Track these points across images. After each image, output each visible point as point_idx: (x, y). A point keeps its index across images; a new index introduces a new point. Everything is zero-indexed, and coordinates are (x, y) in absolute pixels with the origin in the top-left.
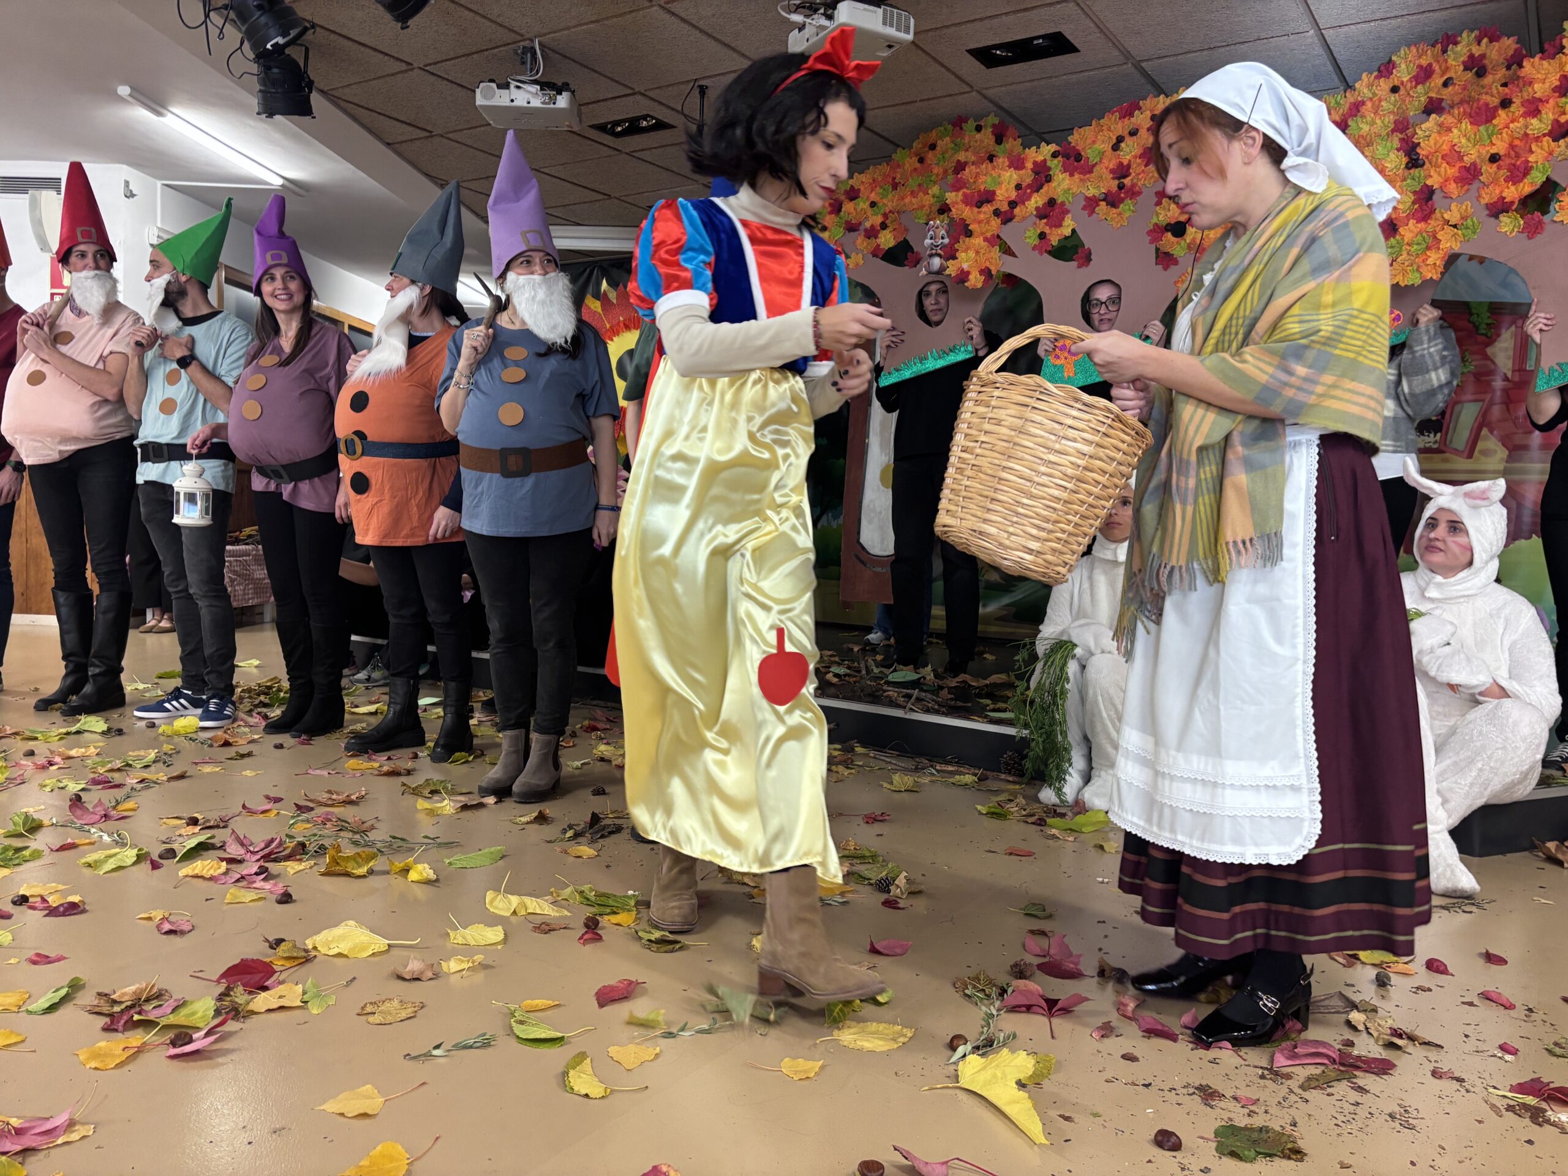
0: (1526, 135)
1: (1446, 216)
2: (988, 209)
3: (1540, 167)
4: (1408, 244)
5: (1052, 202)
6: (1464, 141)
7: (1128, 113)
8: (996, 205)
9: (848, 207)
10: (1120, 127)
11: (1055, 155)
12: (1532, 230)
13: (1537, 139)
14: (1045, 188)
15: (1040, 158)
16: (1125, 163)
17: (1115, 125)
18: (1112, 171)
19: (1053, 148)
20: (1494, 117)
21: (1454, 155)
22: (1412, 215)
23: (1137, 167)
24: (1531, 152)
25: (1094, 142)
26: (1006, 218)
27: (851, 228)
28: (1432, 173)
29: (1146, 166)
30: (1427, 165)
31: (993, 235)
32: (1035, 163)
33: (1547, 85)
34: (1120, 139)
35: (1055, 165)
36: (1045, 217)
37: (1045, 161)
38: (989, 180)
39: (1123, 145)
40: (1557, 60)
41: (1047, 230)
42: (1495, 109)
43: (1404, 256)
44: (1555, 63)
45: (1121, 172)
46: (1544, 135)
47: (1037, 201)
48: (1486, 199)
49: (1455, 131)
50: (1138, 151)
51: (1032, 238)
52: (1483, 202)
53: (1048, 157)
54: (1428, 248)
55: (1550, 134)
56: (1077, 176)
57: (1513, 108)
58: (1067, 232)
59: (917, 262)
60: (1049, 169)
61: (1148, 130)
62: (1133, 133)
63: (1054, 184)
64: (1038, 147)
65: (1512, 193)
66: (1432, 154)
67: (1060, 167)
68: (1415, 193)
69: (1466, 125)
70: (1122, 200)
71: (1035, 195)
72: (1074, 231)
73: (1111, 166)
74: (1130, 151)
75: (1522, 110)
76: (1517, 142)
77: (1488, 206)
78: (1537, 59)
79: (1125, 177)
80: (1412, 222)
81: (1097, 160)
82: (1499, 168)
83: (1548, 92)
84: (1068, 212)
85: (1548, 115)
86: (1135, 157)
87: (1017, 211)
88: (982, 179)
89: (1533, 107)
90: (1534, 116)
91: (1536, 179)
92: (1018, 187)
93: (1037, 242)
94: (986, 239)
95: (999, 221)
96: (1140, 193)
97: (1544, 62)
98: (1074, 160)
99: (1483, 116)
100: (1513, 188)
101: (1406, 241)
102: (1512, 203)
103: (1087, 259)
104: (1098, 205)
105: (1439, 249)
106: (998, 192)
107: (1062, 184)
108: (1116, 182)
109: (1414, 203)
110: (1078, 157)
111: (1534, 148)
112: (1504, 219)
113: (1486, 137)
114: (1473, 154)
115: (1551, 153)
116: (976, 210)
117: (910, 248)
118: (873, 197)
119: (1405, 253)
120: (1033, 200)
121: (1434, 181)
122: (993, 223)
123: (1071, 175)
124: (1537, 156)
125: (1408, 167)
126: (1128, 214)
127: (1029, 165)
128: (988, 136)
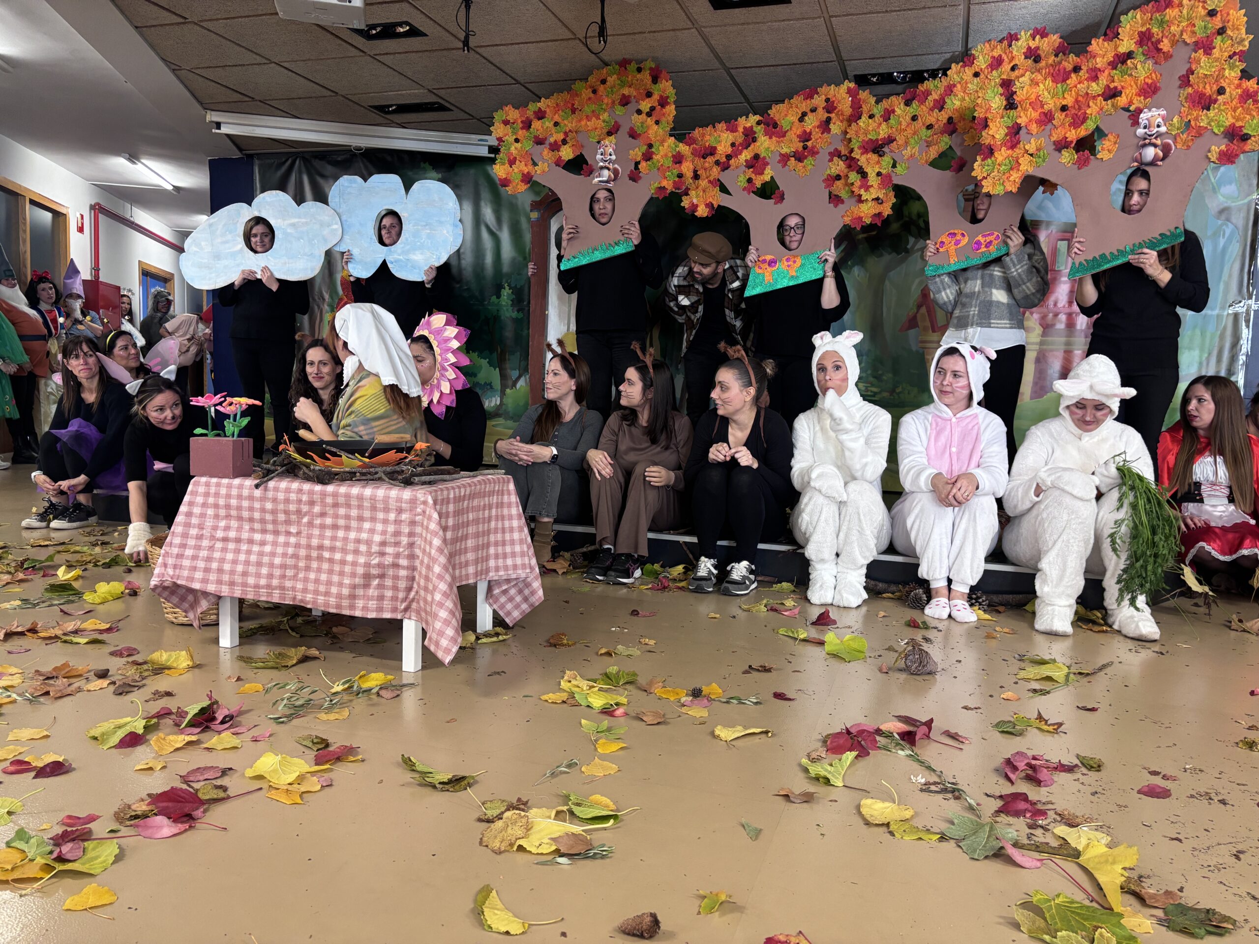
0: (1087, 94)
1: (1027, 147)
2: (710, 160)
3: (1094, 118)
4: (999, 165)
5: (756, 157)
6: (1046, 93)
7: (810, 96)
8: (717, 157)
9: (536, 124)
10: (805, 106)
11: (759, 123)
12: (1082, 163)
13: (1094, 98)
14: (752, 146)
15: (748, 125)
16: (808, 131)
17: (800, 104)
18: (798, 136)
19: (757, 118)
20: (1068, 79)
21: (1037, 103)
22: (1004, 144)
23: (816, 134)
24: (1089, 106)
25: (786, 115)
26: (725, 167)
27: (539, 142)
28: (1022, 114)
29: (822, 133)
30: (1019, 108)
31: (715, 179)
32: (745, 128)
33: (1105, 60)
34: (804, 114)
35: (759, 129)
36: (752, 167)
37: (752, 127)
38: (713, 139)
39: (806, 118)
40: (1113, 43)
41: (753, 176)
42: (1070, 72)
43: (996, 173)
44: (1112, 44)
45: (805, 137)
46: (1099, 95)
47: (746, 155)
48: (1055, 138)
49: (1041, 85)
50: (817, 123)
51: (742, 181)
52: (1053, 139)
53: (754, 124)
54: (1012, 169)
55: (1102, 95)
56: (774, 138)
57: (1081, 73)
58: (767, 178)
59: (590, 172)
60: (755, 133)
61: (823, 108)
62: (813, 110)
63: (758, 144)
64: (747, 117)
65: (1073, 135)
66: (1023, 101)
67: (762, 132)
68: (1008, 128)
69: (1049, 82)
70: (806, 157)
71: (745, 151)
72: (772, 177)
73: (798, 133)
74: (811, 122)
75: (1087, 75)
76: (1080, 98)
77: (1055, 143)
78: (1101, 40)
79: (808, 141)
80: (1003, 149)
81: (789, 128)
82: (1066, 116)
83: (1105, 65)
84: (768, 164)
85: (1103, 80)
86: (814, 127)
87: (732, 162)
88: (707, 137)
89: (1094, 74)
90: (1094, 81)
91: (1090, 126)
92: (733, 145)
93: (746, 185)
94: (710, 182)
95: (719, 169)
96: (818, 153)
97: (1106, 43)
98: (773, 128)
99: (1060, 77)
100: (1073, 131)
101: (998, 161)
102: (1072, 142)
103: (781, 198)
104: (789, 160)
105: (1018, 170)
106: (719, 148)
107: (764, 144)
108: (802, 144)
109: (1006, 135)
110: (775, 125)
111: (1091, 104)
112: (1065, 153)
113: (1061, 93)
114: (1051, 104)
115: (1101, 109)
116: (703, 160)
117: (586, 162)
118: (557, 118)
119: (996, 170)
120: (743, 154)
121: (1022, 121)
122: (715, 170)
123: (771, 138)
124: (1092, 110)
125: (1006, 108)
126: (810, 167)
127: (741, 129)
128: (646, 76)
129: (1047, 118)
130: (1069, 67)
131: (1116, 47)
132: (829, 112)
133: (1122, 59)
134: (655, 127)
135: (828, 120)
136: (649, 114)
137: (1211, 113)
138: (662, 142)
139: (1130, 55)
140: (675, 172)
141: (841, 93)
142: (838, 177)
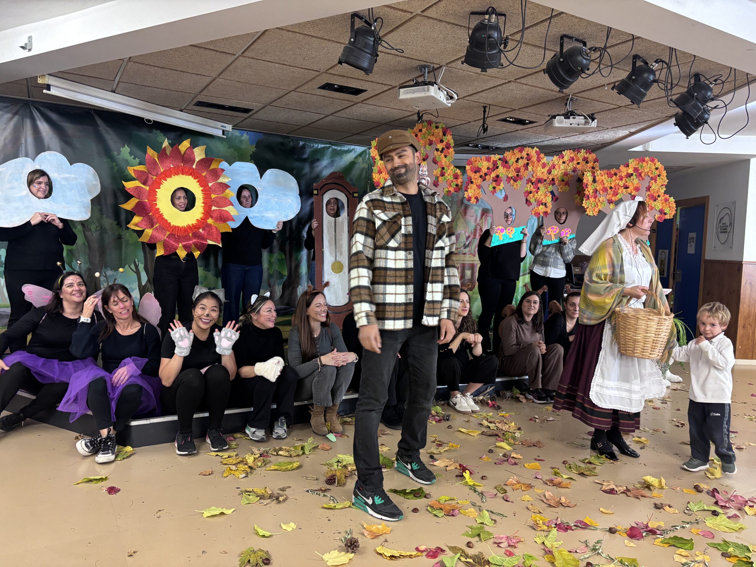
0: (618, 185)
2: (478, 174)
3: (620, 194)
5: (497, 176)
6: (605, 180)
7: (521, 151)
8: (481, 174)
11: (500, 159)
13: (621, 187)
14: (495, 171)
15: (495, 159)
16: (519, 168)
19: (499, 156)
20: (612, 177)
21: (602, 183)
25: (511, 158)
26: (484, 179)
31: (479, 185)
32: (493, 161)
33: (624, 174)
34: (518, 159)
35: (499, 163)
36: (495, 181)
37: (496, 161)
38: (479, 163)
39: (519, 161)
41: (495, 186)
42: (613, 175)
44: (626, 168)
45: (518, 170)
47: (493, 175)
49: (604, 177)
50: (522, 165)
51: (491, 187)
52: (608, 198)
53: (498, 160)
55: (623, 187)
56: (505, 168)
57: (617, 176)
60: (497, 164)
61: (526, 158)
62: (522, 158)
63: (498, 170)
64: (495, 155)
66: (598, 181)
67: (501, 164)
68: (593, 189)
69: (606, 176)
70: (518, 180)
71: (493, 172)
72: (503, 188)
73: (515, 168)
74: (521, 163)
75: (619, 178)
76: (616, 186)
78: (623, 166)
79: (519, 172)
80: (592, 197)
81: (511, 164)
82: (612, 191)
83: (624, 176)
84: (502, 181)
85: (624, 181)
87: (487, 177)
88: (477, 161)
89: (621, 178)
90: (621, 181)
92: (488, 168)
93: (492, 190)
94: (477, 186)
95: (482, 180)
96: (522, 179)
97: (624, 168)
98: (505, 162)
99: (610, 175)
100: (613, 197)
101: (591, 202)
102: (612, 201)
103: (507, 198)
104: (511, 180)
106: (482, 169)
107: (501, 171)
108: (516, 174)
109: (593, 192)
110: (506, 162)
111: (619, 189)
113: (610, 182)
114: (607, 185)
115: (623, 192)
116: (474, 174)
121: (598, 188)
122: (479, 180)
124: (620, 191)
125: (593, 182)
126: (519, 185)
127: (492, 161)
128: (440, 131)
129: (605, 190)
130: (613, 173)
131: (627, 170)
132: (528, 160)
133: (630, 175)
134: (444, 159)
135: (528, 164)
136: (442, 152)
137: (656, 203)
138: (448, 167)
139: (632, 175)
140: (455, 183)
141: (533, 152)
142: (531, 192)
